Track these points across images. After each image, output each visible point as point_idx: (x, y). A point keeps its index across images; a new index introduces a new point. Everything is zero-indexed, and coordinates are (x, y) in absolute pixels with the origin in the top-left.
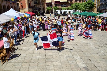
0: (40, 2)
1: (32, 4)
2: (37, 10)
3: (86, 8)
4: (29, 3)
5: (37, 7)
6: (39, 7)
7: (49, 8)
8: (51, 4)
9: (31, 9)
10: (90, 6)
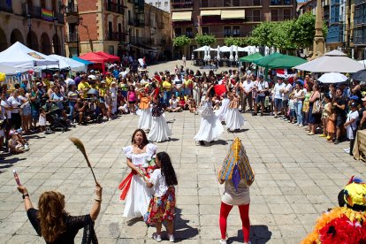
0: (150, 20)
1: (120, 25)
2: (138, 45)
3: (293, 41)
4: (110, 23)
5: (140, 36)
6: (147, 36)
7: (183, 38)
8: (189, 26)
9: (115, 44)
10: (308, 35)
